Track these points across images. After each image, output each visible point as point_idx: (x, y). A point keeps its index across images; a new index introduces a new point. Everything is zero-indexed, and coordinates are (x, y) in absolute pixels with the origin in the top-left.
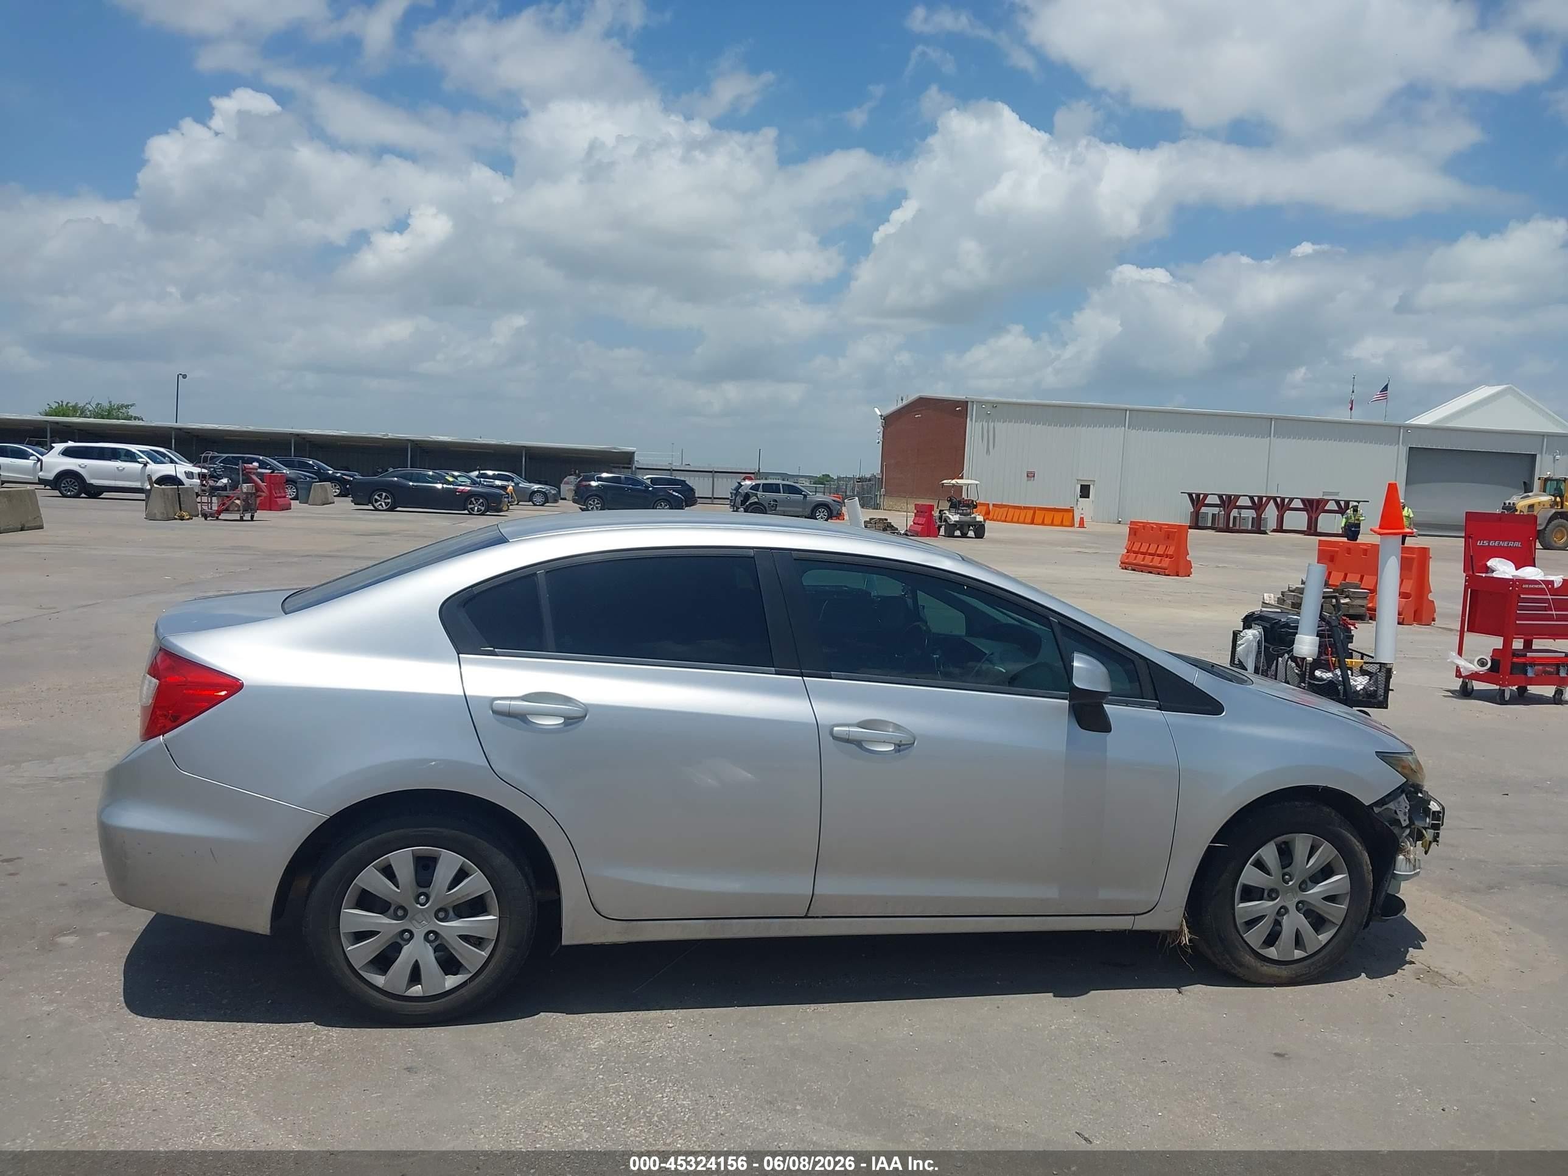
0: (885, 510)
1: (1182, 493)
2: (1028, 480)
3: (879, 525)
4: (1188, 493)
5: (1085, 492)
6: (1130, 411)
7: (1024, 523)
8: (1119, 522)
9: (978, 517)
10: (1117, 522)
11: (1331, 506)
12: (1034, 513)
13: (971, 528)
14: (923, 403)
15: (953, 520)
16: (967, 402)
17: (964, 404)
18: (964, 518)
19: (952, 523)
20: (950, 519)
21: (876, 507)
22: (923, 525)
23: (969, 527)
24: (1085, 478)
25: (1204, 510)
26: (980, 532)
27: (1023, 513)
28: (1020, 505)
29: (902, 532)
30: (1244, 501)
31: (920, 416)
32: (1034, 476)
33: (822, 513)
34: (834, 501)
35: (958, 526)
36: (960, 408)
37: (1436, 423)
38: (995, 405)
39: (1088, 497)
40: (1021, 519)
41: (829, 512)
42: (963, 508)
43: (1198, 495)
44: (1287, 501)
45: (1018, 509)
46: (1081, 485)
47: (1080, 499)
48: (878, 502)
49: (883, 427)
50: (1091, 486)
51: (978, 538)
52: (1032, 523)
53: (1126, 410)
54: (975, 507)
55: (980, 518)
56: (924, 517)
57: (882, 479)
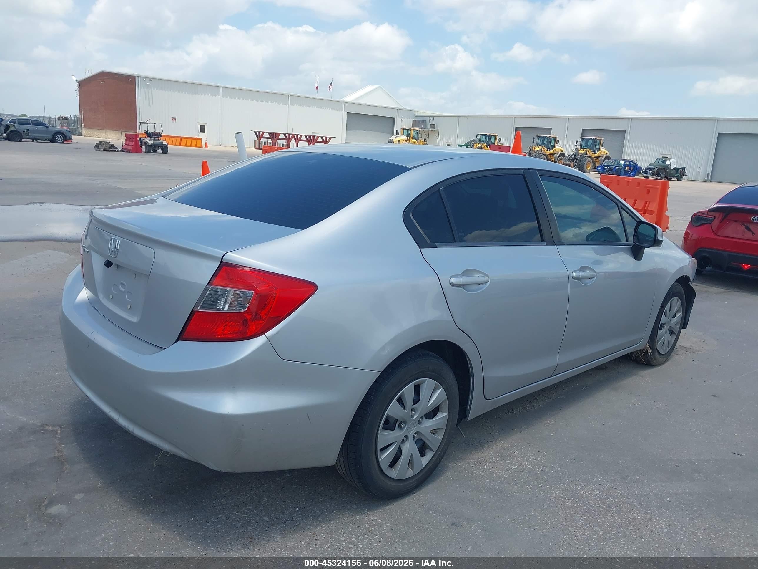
0: (86, 136)
1: (251, 131)
2: (172, 122)
3: (106, 146)
4: (254, 131)
5: (202, 129)
6: (222, 87)
7: (176, 145)
8: (221, 145)
9: (163, 142)
10: (219, 145)
11: (320, 139)
12: (181, 140)
13: (160, 148)
14: (103, 75)
15: (150, 143)
16: (135, 76)
17: (133, 78)
18: (157, 143)
19: (150, 145)
20: (148, 142)
21: (79, 135)
22: (132, 146)
23: (159, 148)
24: (202, 122)
25: (262, 140)
26: (165, 150)
27: (175, 139)
28: (173, 136)
29: (120, 150)
30: (281, 136)
31: (104, 82)
32: (175, 120)
33: (59, 138)
34: (67, 130)
35: (153, 147)
36: (131, 80)
37: (352, 101)
38: (151, 79)
39: (204, 132)
40: (174, 143)
41: (64, 137)
42: (155, 137)
43: (259, 133)
44: (299, 136)
45: (171, 137)
46: (200, 126)
47: (200, 133)
48: (80, 132)
49: (78, 87)
50: (205, 126)
51: (164, 153)
52: (180, 145)
53: (220, 87)
54: (161, 136)
55: (165, 143)
56: (133, 141)
57: (81, 118)
